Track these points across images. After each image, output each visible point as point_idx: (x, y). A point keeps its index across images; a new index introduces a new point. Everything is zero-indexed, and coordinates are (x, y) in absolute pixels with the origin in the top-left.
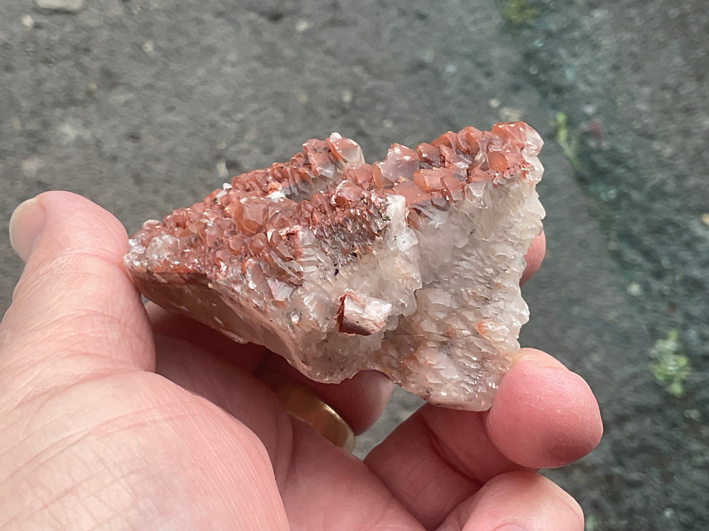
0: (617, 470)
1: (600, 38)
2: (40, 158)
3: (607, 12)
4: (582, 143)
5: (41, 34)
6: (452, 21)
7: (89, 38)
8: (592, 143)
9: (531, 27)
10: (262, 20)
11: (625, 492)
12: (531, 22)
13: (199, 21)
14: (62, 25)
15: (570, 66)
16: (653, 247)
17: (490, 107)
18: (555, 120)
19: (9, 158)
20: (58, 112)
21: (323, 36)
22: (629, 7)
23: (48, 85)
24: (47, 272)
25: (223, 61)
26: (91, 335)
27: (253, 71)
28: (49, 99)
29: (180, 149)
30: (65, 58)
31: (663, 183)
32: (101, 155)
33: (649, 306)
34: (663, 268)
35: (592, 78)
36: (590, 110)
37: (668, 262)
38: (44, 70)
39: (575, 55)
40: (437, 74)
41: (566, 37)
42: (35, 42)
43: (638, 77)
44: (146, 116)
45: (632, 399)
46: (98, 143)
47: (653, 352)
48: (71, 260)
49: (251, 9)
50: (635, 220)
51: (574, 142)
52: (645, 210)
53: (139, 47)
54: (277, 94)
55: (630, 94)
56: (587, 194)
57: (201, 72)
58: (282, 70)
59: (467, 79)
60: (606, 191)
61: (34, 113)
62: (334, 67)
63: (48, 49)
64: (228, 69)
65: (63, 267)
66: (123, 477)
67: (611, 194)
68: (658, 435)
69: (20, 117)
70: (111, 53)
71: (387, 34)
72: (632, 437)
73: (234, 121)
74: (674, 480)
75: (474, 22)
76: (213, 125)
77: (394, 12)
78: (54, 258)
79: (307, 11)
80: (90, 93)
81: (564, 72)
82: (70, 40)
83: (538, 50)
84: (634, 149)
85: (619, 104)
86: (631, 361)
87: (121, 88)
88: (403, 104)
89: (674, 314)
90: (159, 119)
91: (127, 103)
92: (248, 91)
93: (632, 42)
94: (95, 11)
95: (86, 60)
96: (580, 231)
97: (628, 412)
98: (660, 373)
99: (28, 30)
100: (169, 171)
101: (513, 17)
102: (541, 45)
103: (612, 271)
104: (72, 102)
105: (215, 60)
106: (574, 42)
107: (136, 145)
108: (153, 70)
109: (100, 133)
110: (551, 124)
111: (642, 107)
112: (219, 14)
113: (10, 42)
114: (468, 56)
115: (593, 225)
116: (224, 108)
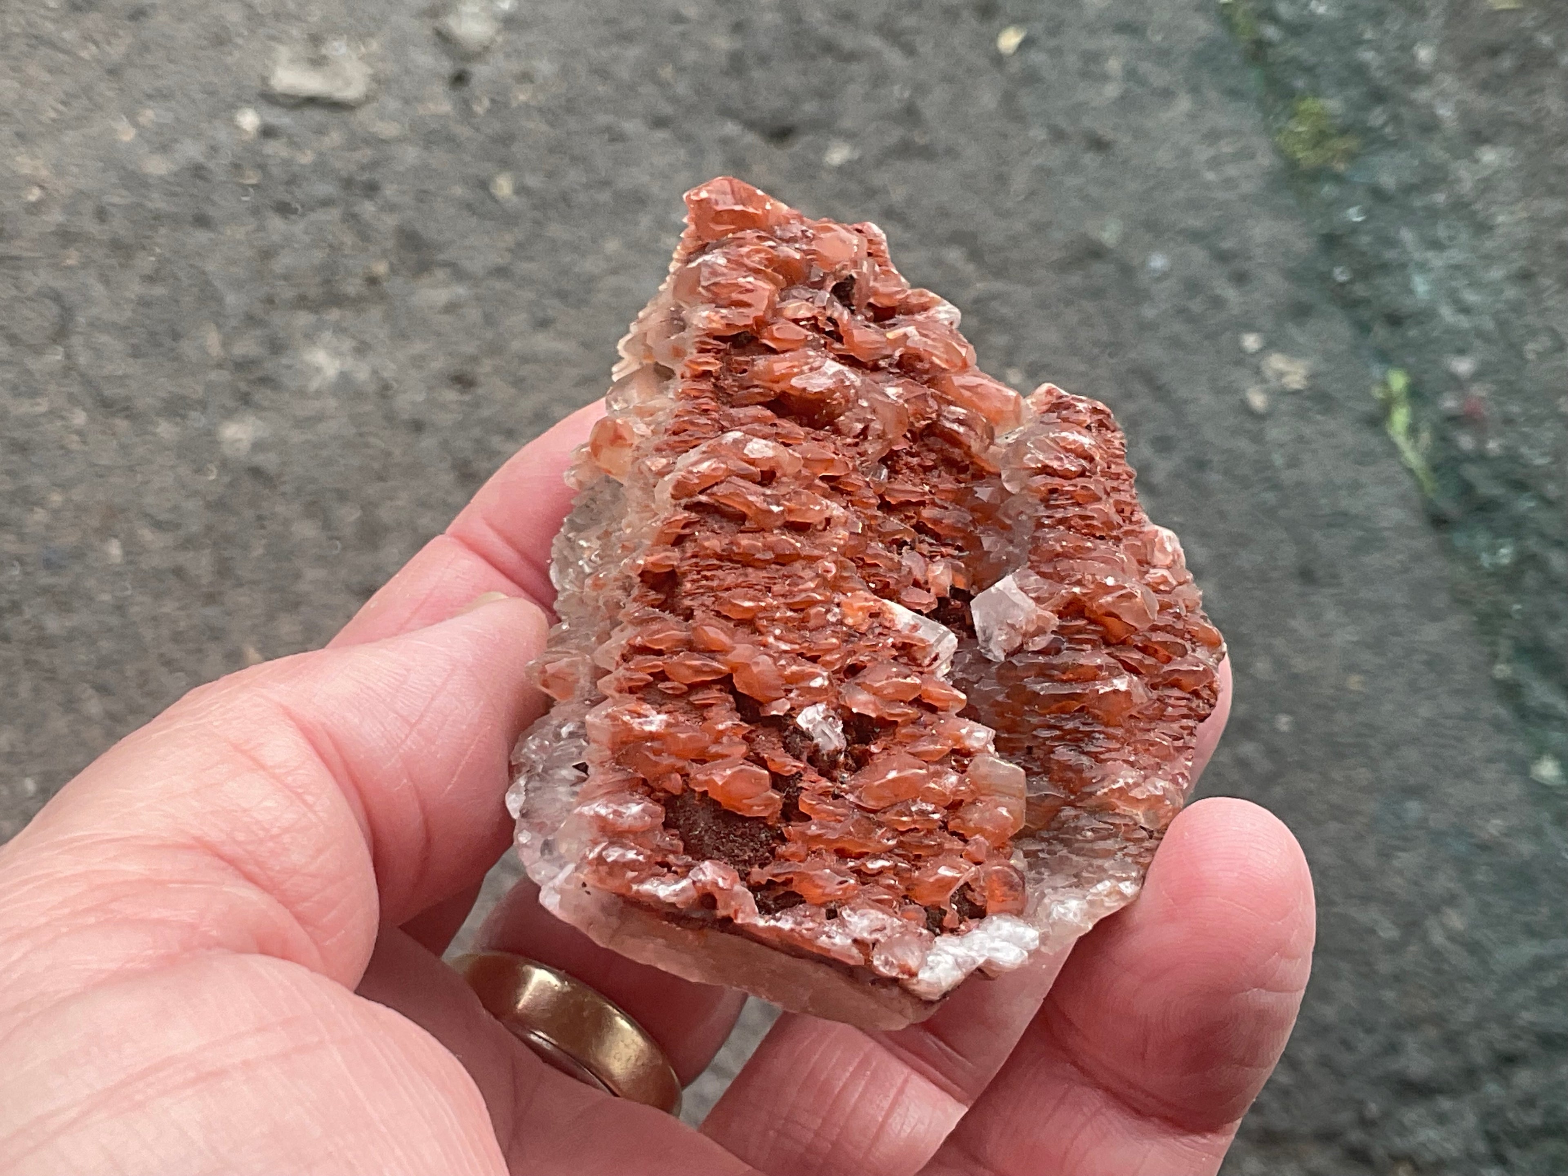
1: (1494, 209)
2: (260, 418)
3: (1509, 152)
4: (1443, 439)
5: (275, 149)
6: (1164, 157)
7: (374, 165)
8: (1466, 442)
9: (1338, 179)
10: (751, 138)
12: (1341, 167)
13: (616, 137)
14: (321, 131)
15: (1423, 267)
17: (1241, 350)
18: (1385, 384)
19: (193, 414)
20: (304, 319)
21: (880, 178)
23: (283, 262)
28: (288, 293)
30: (326, 203)
32: (390, 418)
35: (1471, 297)
36: (1463, 366)
38: (276, 224)
39: (1436, 245)
40: (1127, 271)
41: (1418, 202)
42: (262, 167)
44: (489, 335)
45: (1531, 1017)
46: (385, 391)
49: (727, 112)
50: (1553, 616)
51: (1425, 437)
53: (484, 185)
55: (1555, 335)
56: (1448, 551)
57: (613, 245)
59: (1193, 287)
60: (1493, 550)
61: (251, 320)
63: (288, 183)
67: (1504, 556)
69: (219, 326)
70: (422, 196)
71: (1020, 181)
72: (1529, 1102)
75: (1215, 163)
77: (1039, 133)
79: (847, 123)
80: (373, 281)
81: (1408, 280)
82: (338, 165)
83: (1355, 229)
84: (1558, 457)
85: (1531, 356)
86: (1531, 932)
87: (441, 274)
88: (1051, 336)
90: (516, 345)
91: (451, 308)
94: (393, 105)
95: (368, 208)
96: (1431, 632)
97: (1522, 1044)
99: (246, 138)
101: (1300, 155)
102: (1359, 219)
103: (1498, 726)
104: (336, 300)
105: (645, 221)
106: (1433, 214)
107: (467, 398)
108: (509, 239)
109: (389, 371)
110: (1378, 393)
112: (660, 122)
113: (208, 164)
114: (1196, 236)
115: (1460, 621)
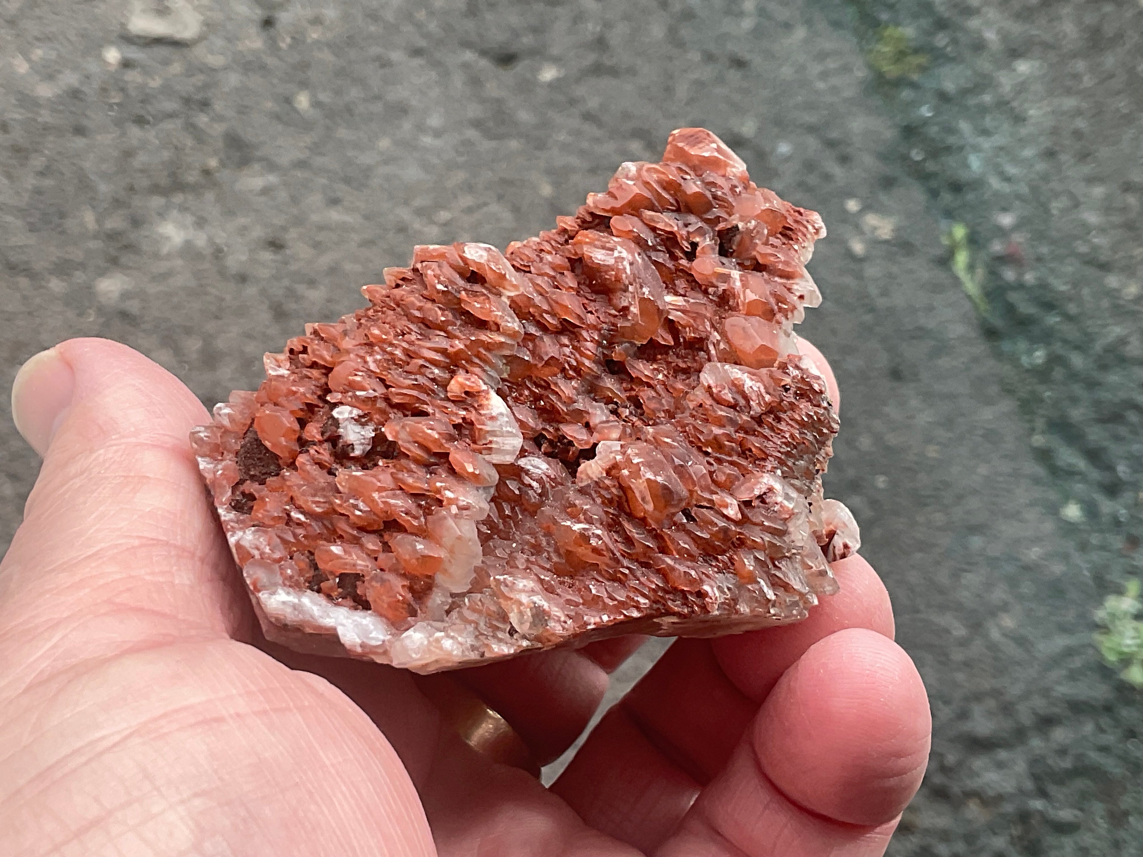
0: (1037, 804)
1: (1026, 105)
2: (126, 275)
3: (1037, 64)
4: (993, 273)
5: (133, 76)
6: (787, 72)
7: (206, 86)
8: (1009, 275)
9: (914, 86)
10: (484, 63)
11: (1050, 839)
12: (915, 77)
13: (384, 63)
14: (166, 62)
15: (976, 149)
16: (1105, 444)
17: (847, 212)
18: (950, 234)
19: (78, 273)
20: (157, 201)
21: (580, 91)
22: (1074, 55)
23: (141, 159)
24: (82, 473)
25: (421, 128)
26: (147, 578)
27: (468, 143)
28: (144, 182)
29: (348, 267)
30: (171, 116)
31: (1123, 341)
32: (222, 273)
33: (1095, 539)
34: (1120, 479)
35: (1012, 170)
36: (1006, 220)
37: (1128, 470)
38: (135, 132)
39: (985, 132)
40: (761, 155)
41: (972, 101)
42: (123, 90)
43: (1086, 169)
44: (295, 211)
45: (1063, 690)
46: (218, 253)
47: (1100, 615)
48: (119, 454)
49: (466, 44)
50: (1074, 400)
51: (980, 272)
52: (1092, 384)
53: (288, 101)
54: (505, 182)
55: (1072, 196)
56: (999, 355)
57: (384, 143)
58: (514, 144)
59: (810, 166)
60: (1030, 352)
61: (117, 203)
62: (597, 140)
63: (142, 102)
64: (427, 140)
65: (107, 465)
66: (182, 802)
67: (1039, 357)
68: (1104, 749)
69: (94, 208)
70: (243, 110)
71: (682, 91)
72: (1062, 752)
73: (434, 223)
74: (1128, 822)
75: (824, 75)
76: (402, 229)
77: (695, 56)
78: (92, 451)
79: (555, 51)
80: (207, 172)
81: (966, 158)
82: (180, 87)
83: (926, 122)
84: (1076, 284)
85: (1055, 212)
86: (1064, 629)
87: (257, 166)
89: (1135, 555)
90: (315, 218)
91: (266, 191)
92: (460, 176)
93: (1079, 113)
94: (219, 42)
95: (202, 120)
96: (987, 414)
97: (1056, 710)
98: (1110, 649)
99: (111, 69)
100: (329, 301)
101: (885, 69)
102: (929, 115)
103: (1037, 481)
104: (180, 187)
105: (407, 125)
106: (983, 110)
107: (278, 257)
108: (308, 139)
109: (221, 238)
110: (945, 241)
111: (1092, 218)
112: (417, 52)
113: (85, 89)
114: (812, 129)
115: (1007, 405)
116: (418, 202)
